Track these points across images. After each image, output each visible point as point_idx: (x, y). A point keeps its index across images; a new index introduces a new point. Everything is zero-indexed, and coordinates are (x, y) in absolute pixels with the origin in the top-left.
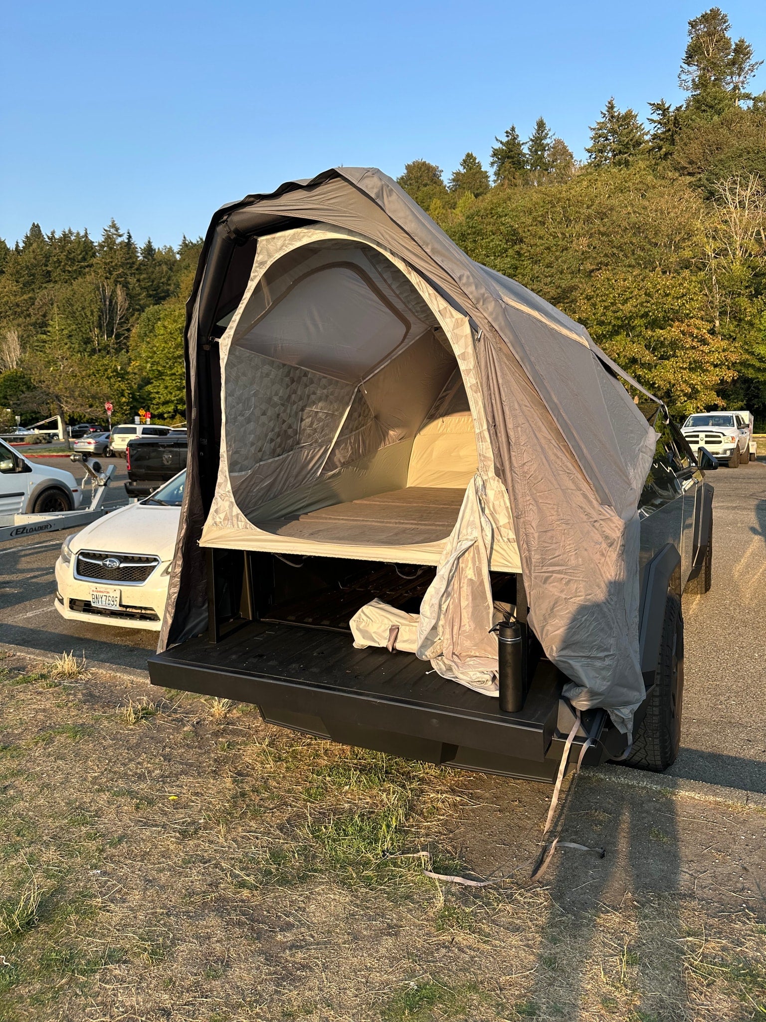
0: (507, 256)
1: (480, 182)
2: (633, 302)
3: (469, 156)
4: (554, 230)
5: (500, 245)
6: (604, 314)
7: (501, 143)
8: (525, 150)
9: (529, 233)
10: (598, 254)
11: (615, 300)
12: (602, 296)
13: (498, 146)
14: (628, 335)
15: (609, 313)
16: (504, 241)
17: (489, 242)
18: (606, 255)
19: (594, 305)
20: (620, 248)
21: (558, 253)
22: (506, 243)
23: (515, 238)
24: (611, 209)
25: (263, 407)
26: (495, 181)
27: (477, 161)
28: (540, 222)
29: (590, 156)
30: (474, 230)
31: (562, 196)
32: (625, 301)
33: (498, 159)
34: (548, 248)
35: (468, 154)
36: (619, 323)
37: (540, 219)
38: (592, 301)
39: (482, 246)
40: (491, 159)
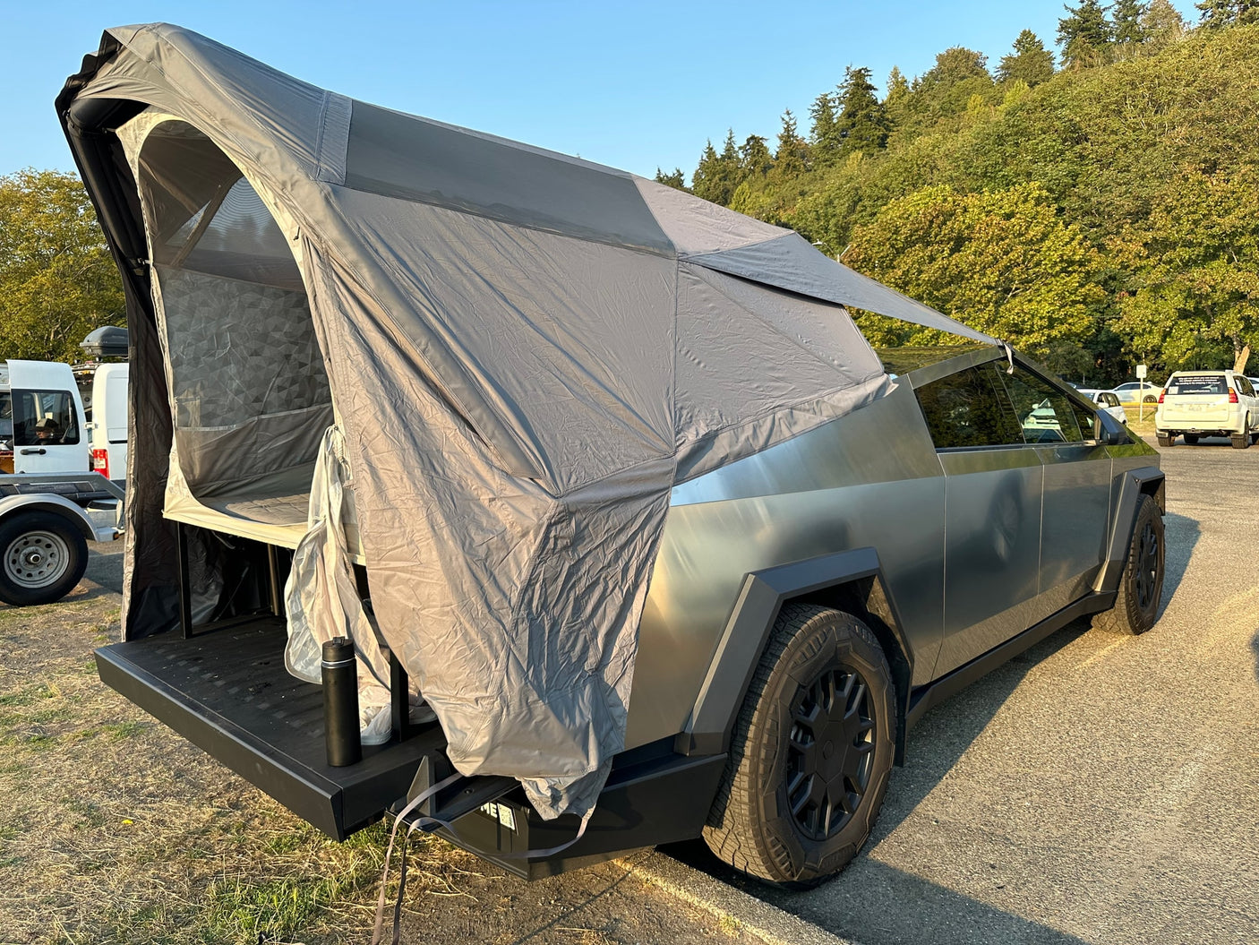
0: (1063, 160)
1: (1040, 66)
2: (1240, 212)
3: (1026, 34)
4: (1134, 120)
5: (1053, 147)
6: (1192, 231)
7: (1073, 11)
8: (1108, 17)
9: (1095, 128)
10: (1200, 148)
11: (1210, 211)
12: (1189, 206)
13: (1068, 16)
14: (1230, 260)
15: (1200, 230)
16: (1060, 140)
17: (1037, 144)
18: (1214, 150)
19: (1177, 219)
20: (1236, 137)
21: (1139, 152)
22: (1063, 144)
23: (1076, 136)
24: (1225, 84)
25: (253, 345)
26: (1062, 64)
27: (1036, 40)
28: (1114, 110)
29: (1204, 14)
30: (1015, 129)
31: (1147, 72)
32: (1228, 212)
33: (1068, 33)
34: (1125, 146)
35: (1025, 31)
36: (1216, 242)
37: (1113, 107)
38: (1174, 213)
39: (1026, 150)
40: (1058, 35)
